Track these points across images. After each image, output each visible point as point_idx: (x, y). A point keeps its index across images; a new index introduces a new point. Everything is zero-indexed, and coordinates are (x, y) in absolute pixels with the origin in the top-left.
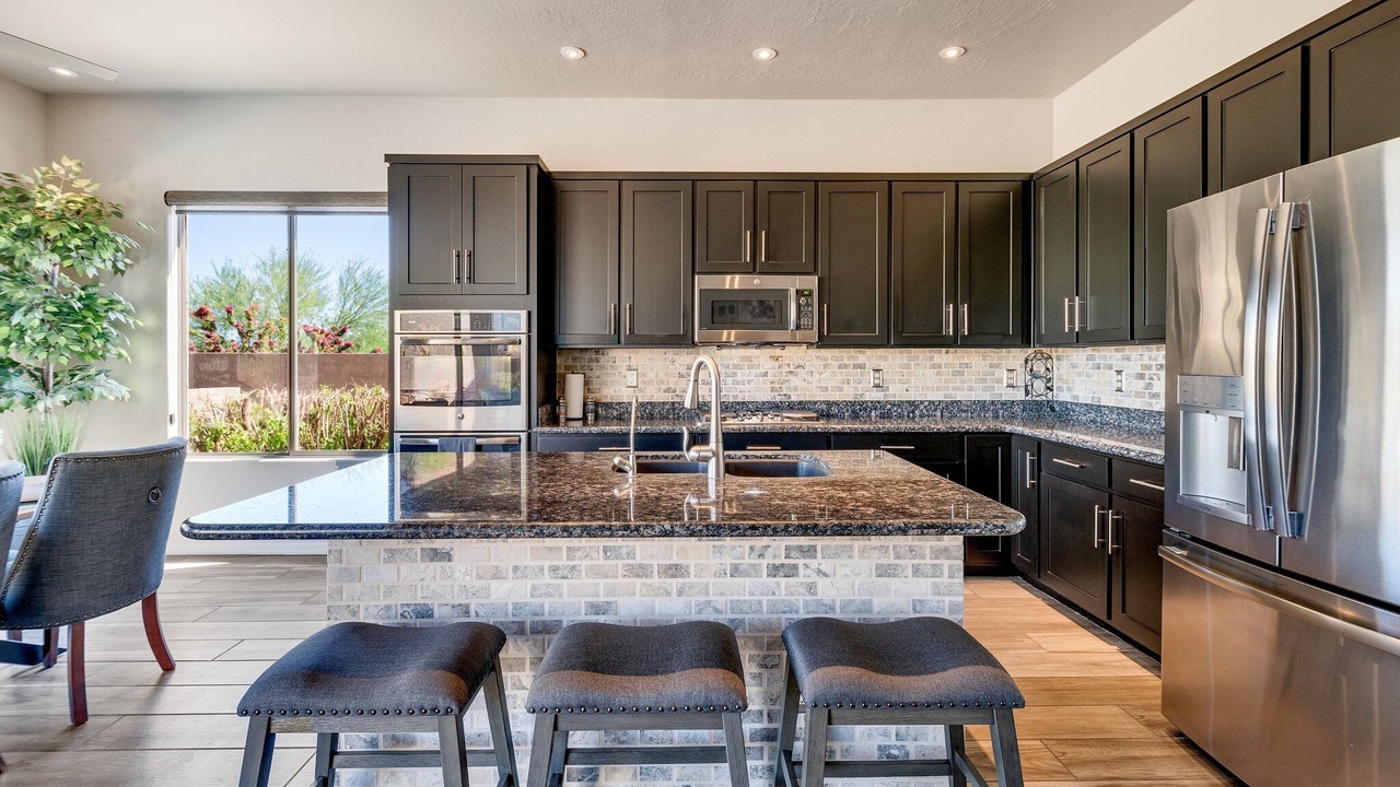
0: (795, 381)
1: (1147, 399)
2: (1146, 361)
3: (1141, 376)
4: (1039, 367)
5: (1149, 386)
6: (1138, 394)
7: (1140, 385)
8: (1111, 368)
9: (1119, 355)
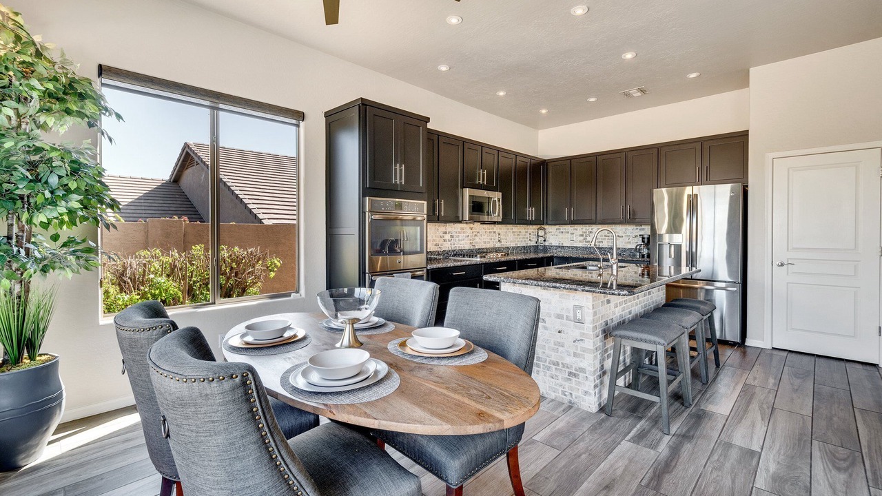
0: (477, 239)
1: (584, 243)
2: (584, 230)
3: (582, 236)
4: (541, 233)
5: (585, 239)
6: (580, 241)
7: (582, 238)
8: (568, 232)
9: (572, 228)
